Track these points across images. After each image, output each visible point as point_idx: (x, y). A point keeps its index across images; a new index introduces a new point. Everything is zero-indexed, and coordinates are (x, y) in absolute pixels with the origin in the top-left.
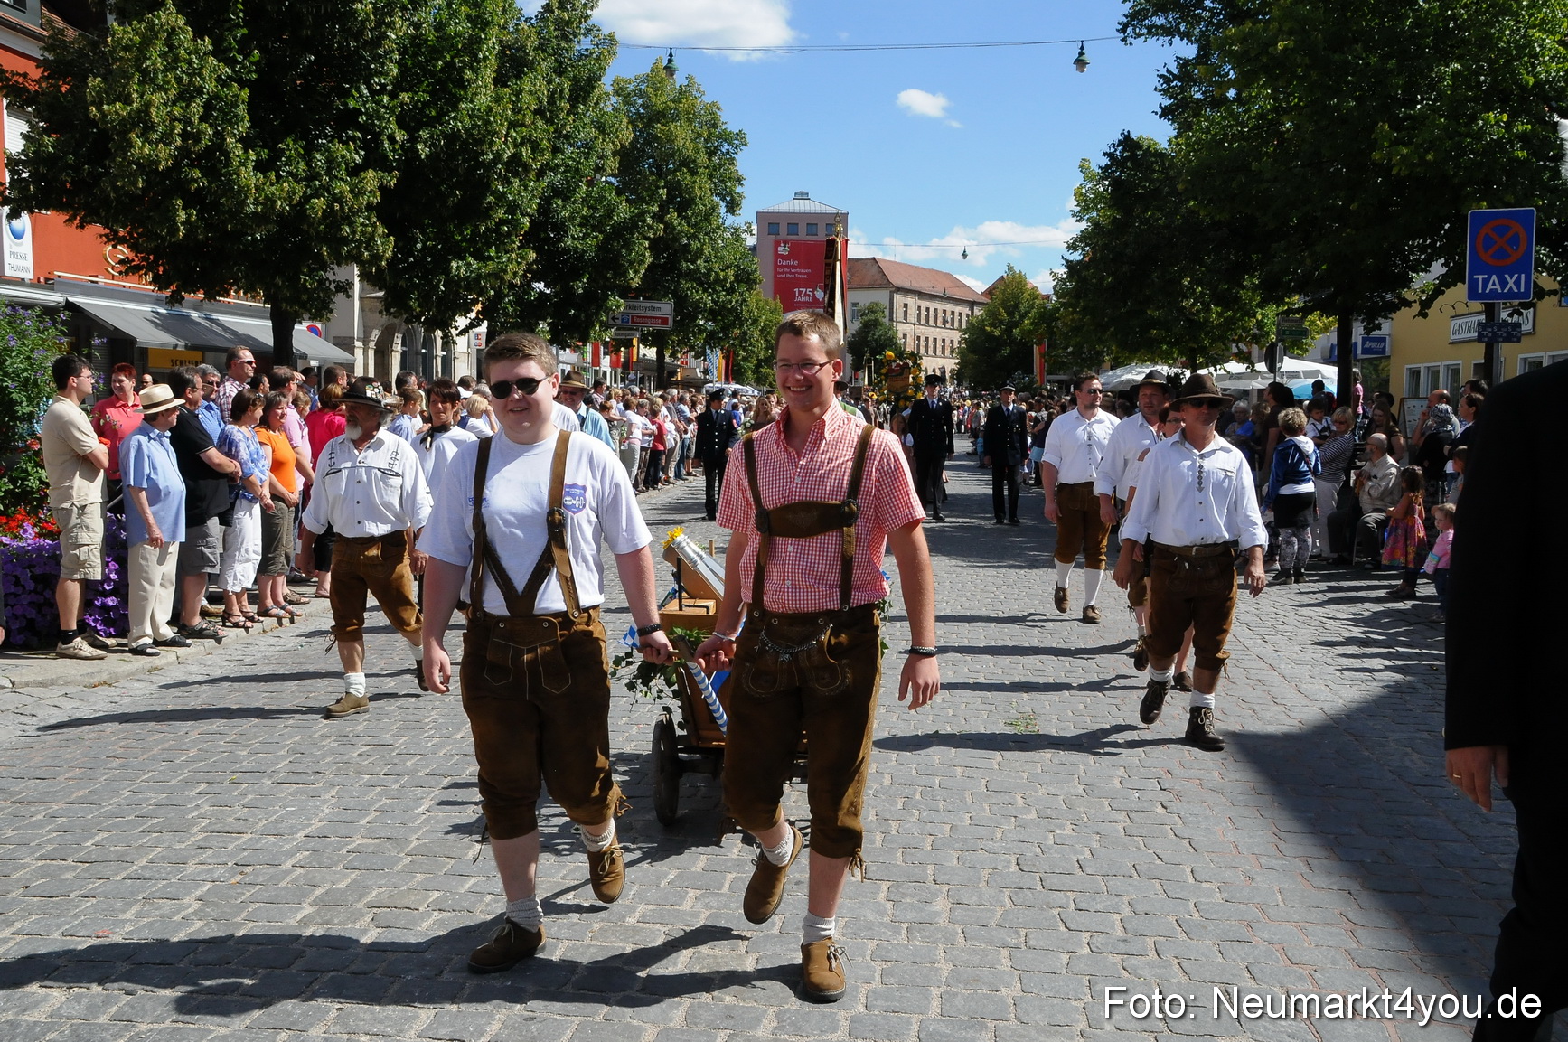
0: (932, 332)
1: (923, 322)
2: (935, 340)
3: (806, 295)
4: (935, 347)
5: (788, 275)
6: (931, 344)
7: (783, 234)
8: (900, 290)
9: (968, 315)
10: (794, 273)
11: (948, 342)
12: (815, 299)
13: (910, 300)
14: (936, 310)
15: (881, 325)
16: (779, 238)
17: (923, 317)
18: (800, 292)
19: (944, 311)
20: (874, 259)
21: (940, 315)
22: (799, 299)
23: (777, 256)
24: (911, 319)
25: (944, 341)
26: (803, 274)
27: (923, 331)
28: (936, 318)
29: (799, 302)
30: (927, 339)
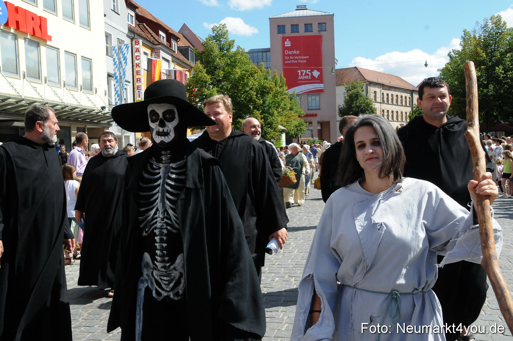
0: (390, 108)
1: (386, 102)
2: (392, 112)
3: (306, 74)
4: (393, 116)
5: (293, 61)
6: (390, 114)
7: (288, 32)
8: (371, 83)
9: (410, 98)
10: (296, 60)
11: (399, 113)
12: (313, 77)
13: (378, 90)
14: (392, 95)
15: (361, 97)
16: (286, 35)
17: (385, 99)
18: (302, 73)
19: (397, 96)
20: (356, 67)
21: (395, 98)
22: (301, 78)
23: (284, 48)
24: (379, 100)
25: (397, 112)
26: (304, 59)
27: (385, 107)
28: (392, 99)
29: (302, 80)
30: (388, 111)
